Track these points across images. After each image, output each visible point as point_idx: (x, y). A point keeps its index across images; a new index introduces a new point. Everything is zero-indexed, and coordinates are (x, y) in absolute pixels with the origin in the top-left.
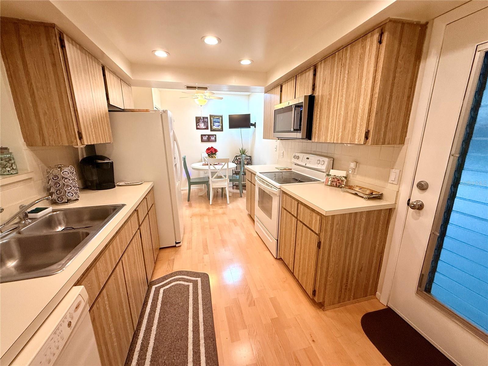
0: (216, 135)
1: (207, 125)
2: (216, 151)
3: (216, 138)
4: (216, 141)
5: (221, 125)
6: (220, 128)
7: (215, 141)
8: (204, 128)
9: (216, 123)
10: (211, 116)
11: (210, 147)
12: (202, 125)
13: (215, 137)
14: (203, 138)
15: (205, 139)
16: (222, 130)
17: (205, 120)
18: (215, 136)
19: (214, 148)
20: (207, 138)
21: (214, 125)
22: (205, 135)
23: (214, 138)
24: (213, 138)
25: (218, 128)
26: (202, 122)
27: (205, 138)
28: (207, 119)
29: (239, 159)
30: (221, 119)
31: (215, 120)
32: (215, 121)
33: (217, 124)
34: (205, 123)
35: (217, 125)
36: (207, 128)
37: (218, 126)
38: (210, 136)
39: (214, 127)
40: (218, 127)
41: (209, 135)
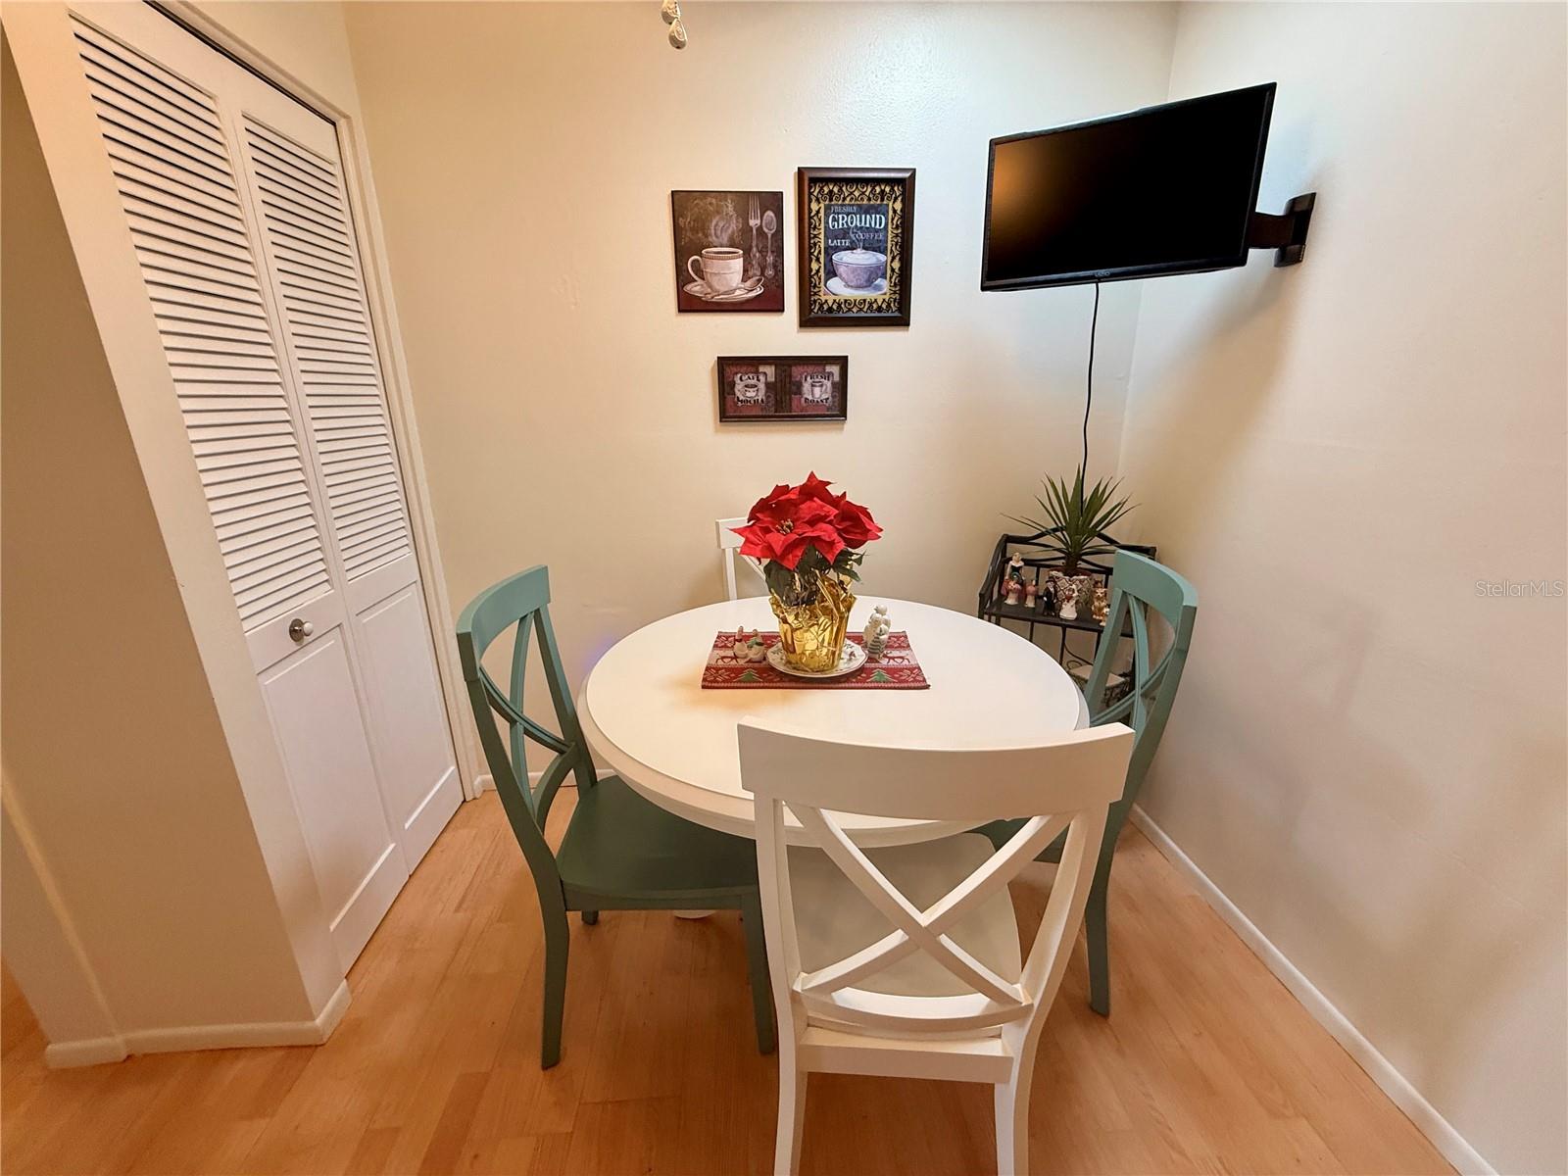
0: (842, 362)
1: (770, 272)
2: (855, 524)
3: (841, 388)
4: (843, 413)
5: (896, 265)
6: (882, 291)
7: (837, 410)
8: (741, 294)
9: (852, 248)
10: (814, 181)
11: (797, 480)
12: (729, 274)
13: (837, 378)
14: (739, 387)
15: (751, 393)
16: (896, 314)
17: (754, 222)
18: (835, 370)
19: (835, 491)
20: (767, 384)
21: (831, 273)
22: (753, 363)
23: (828, 384)
24: (817, 391)
25: (868, 294)
26: (725, 239)
27: (751, 390)
28: (770, 213)
29: (1028, 562)
30: (898, 206)
31: (843, 221)
32: (844, 233)
33: (861, 258)
34: (761, 250)
35: (855, 269)
36: (769, 302)
37: (871, 276)
38: (796, 371)
39: (837, 289)
40: (869, 283)
41: (784, 364)
